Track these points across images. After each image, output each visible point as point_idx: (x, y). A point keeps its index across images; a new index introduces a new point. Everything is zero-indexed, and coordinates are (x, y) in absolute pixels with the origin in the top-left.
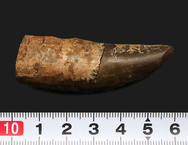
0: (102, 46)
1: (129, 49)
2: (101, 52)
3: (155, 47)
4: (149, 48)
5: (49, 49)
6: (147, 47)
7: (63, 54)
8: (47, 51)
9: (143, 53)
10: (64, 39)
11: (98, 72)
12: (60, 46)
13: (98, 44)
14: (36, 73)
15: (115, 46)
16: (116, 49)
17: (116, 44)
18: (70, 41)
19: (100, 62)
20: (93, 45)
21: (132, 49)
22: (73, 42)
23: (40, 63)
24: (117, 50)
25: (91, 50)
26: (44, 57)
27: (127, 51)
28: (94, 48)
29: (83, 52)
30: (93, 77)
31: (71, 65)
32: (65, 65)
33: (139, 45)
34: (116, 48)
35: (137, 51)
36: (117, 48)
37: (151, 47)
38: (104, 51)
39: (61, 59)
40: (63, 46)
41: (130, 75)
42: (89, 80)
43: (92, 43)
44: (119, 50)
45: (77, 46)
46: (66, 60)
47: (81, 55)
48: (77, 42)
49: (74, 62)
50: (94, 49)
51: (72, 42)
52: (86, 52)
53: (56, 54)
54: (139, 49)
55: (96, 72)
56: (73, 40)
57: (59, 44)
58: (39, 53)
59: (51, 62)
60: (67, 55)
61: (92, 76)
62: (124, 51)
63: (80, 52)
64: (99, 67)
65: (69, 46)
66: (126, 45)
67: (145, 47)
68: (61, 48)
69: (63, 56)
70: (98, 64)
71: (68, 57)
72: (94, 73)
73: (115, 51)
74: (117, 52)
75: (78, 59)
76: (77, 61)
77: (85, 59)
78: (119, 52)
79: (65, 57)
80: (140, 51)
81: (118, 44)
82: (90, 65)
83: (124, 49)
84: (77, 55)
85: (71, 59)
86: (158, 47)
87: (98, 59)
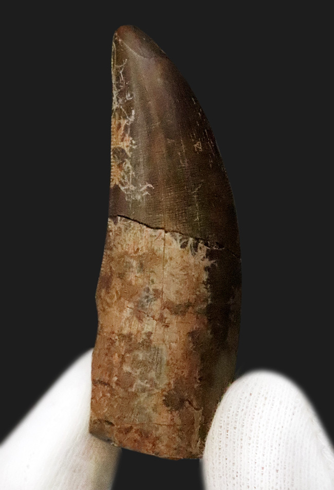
0: (115, 223)
1: (123, 151)
2: (133, 228)
3: (118, 78)
4: (122, 94)
5: (127, 368)
6: (118, 99)
7: (138, 332)
8: (130, 373)
9: (133, 112)
10: (99, 327)
11: (186, 235)
12: (117, 337)
13: (111, 234)
14: (190, 403)
15: (117, 188)
16: (123, 185)
17: (109, 185)
18: (104, 310)
19: (160, 231)
20: (114, 249)
21: (122, 140)
22: (107, 304)
23: (165, 393)
24: (126, 183)
25: (126, 253)
26: (147, 383)
27: (129, 154)
28: (122, 246)
30: (201, 248)
31: (168, 308)
32: (167, 326)
33: (114, 123)
34: (120, 186)
35: (129, 129)
36: (120, 182)
37: (118, 88)
38: (129, 219)
39: (152, 337)
40: (116, 332)
41: (195, 145)
42: (210, 260)
43: (109, 252)
44: (126, 178)
45: (117, 292)
46: (155, 322)
47: (140, 281)
48: (107, 292)
49: (159, 300)
50: (124, 246)
51: (106, 307)
52: (132, 267)
53: (138, 349)
54: (124, 122)
55: (185, 240)
56: (102, 304)
57: (113, 343)
58: (135, 395)
59: (161, 362)
60: (140, 319)
61: (196, 251)
62: (128, 165)
63: (134, 283)
64: (173, 231)
65: (118, 314)
66: (114, 157)
67: (117, 106)
68: (123, 337)
69: (143, 332)
70: (166, 234)
71: (148, 318)
72: (191, 246)
73: (130, 188)
74: (131, 182)
75: (151, 290)
76: (158, 293)
77: (152, 272)
78: (130, 177)
79: (148, 324)
80: (129, 121)
81: (111, 180)
82: (168, 257)
83: (124, 163)
84: (143, 292)
85: (152, 310)
86: (117, 69)
87: (151, 236)
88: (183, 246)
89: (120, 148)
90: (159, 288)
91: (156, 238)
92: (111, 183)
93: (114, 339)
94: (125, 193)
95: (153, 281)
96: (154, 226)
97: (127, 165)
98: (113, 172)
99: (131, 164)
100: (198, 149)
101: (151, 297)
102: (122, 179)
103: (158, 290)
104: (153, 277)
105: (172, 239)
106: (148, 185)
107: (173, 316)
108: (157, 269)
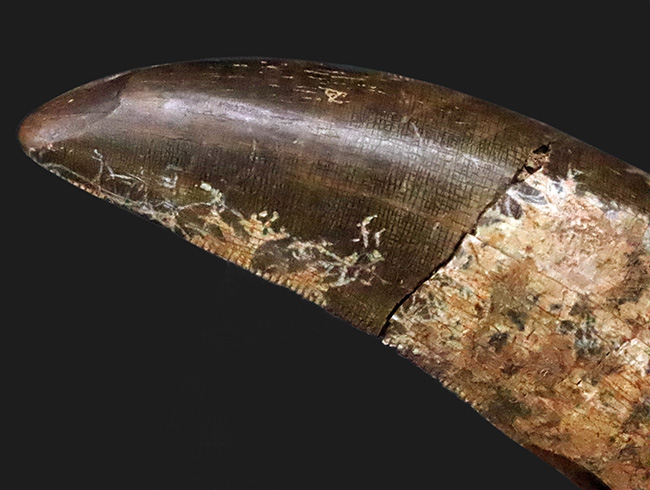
0: (401, 330)
2: (431, 296)
4: (156, 194)
6: (162, 209)
7: (638, 385)
9: (206, 186)
10: (587, 467)
11: (497, 196)
12: (626, 437)
13: (416, 351)
15: (332, 294)
16: (335, 279)
17: (318, 307)
18: (557, 439)
19: (464, 244)
20: (449, 358)
21: (247, 236)
22: (549, 425)
25: (472, 336)
27: (283, 235)
28: (452, 338)
29: (525, 344)
30: (537, 183)
31: (621, 302)
33: (203, 241)
34: (332, 285)
35: (234, 212)
37: (139, 197)
38: (409, 296)
40: (614, 432)
41: (331, 99)
42: (565, 177)
43: (451, 374)
44: (325, 265)
45: (538, 393)
46: (634, 342)
47: (540, 332)
48: (527, 414)
49: (598, 312)
50: (457, 334)
51: (554, 431)
52: (505, 336)
54: (214, 218)
55: (507, 204)
56: (542, 436)
57: (631, 449)
60: (615, 369)
62: (302, 247)
63: (536, 348)
64: (479, 217)
65: (581, 411)
66: (269, 271)
67: (173, 217)
69: (643, 374)
70: (477, 235)
71: (621, 352)
72: (523, 199)
73: (350, 265)
74: (338, 258)
75: (571, 318)
76: (583, 309)
77: (536, 299)
78: (328, 253)
79: (633, 358)
80: (217, 204)
81: (311, 299)
82: (523, 252)
83: (294, 254)
84: (566, 337)
85: (609, 336)
86: (102, 182)
87: (466, 266)
88: (517, 213)
89: (258, 251)
90: (572, 299)
91: (474, 258)
92: (317, 302)
93: (624, 445)
94: (353, 279)
95: (557, 307)
96: (450, 252)
97: (301, 251)
98: (297, 288)
99: (304, 240)
100: (339, 98)
101: (583, 326)
102: (322, 275)
103: (576, 305)
104: (546, 302)
105: (492, 227)
106: (364, 224)
107: (641, 300)
108: (536, 286)
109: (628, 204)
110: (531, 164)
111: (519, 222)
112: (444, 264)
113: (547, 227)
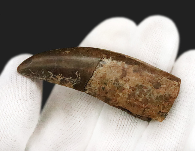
2: (90, 83)
4: (41, 75)
5: (141, 100)
6: (43, 77)
7: (128, 91)
8: (143, 98)
9: (49, 72)
11: (98, 64)
12: (128, 101)
13: (90, 93)
14: (159, 80)
15: (74, 86)
16: (74, 83)
19: (94, 73)
20: (96, 93)
21: (58, 79)
22: (115, 101)
23: (153, 87)
24: (73, 81)
25: (99, 88)
26: (148, 93)
27: (63, 77)
29: (108, 88)
30: (105, 60)
31: (123, 77)
32: (129, 80)
35: (54, 75)
36: (72, 84)
37: (38, 76)
38: (87, 84)
39: (132, 86)
40: (126, 100)
41: (67, 53)
42: (109, 58)
43: (97, 96)
44: (71, 81)
45: (112, 96)
46: (126, 84)
47: (110, 85)
48: (111, 100)
49: (119, 80)
50: (96, 89)
52: (104, 87)
53: (135, 93)
54: (52, 77)
55: (100, 65)
57: (130, 102)
58: (151, 99)
59: (142, 86)
60: (124, 89)
61: (105, 62)
62: (67, 79)
63: (110, 88)
64: (96, 68)
65: (120, 98)
66: (63, 84)
67: (45, 78)
68: (129, 98)
69: (129, 89)
72: (103, 63)
73: (76, 80)
75: (114, 82)
76: (116, 80)
77: (108, 80)
78: (72, 79)
79: (127, 87)
80: (51, 74)
82: (104, 72)
84: (115, 85)
86: (32, 75)
87: (95, 77)
88: (102, 66)
89: (60, 81)
90: (114, 79)
91: (96, 75)
95: (112, 81)
96: (92, 75)
99: (67, 78)
100: (69, 53)
101: (117, 83)
103: (115, 80)
104: (110, 80)
105: (98, 69)
106: (77, 73)
107: (126, 76)
108: (107, 77)
109: (121, 61)
110: (103, 57)
111: (102, 67)
112: (91, 77)
113: (107, 67)
